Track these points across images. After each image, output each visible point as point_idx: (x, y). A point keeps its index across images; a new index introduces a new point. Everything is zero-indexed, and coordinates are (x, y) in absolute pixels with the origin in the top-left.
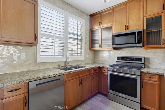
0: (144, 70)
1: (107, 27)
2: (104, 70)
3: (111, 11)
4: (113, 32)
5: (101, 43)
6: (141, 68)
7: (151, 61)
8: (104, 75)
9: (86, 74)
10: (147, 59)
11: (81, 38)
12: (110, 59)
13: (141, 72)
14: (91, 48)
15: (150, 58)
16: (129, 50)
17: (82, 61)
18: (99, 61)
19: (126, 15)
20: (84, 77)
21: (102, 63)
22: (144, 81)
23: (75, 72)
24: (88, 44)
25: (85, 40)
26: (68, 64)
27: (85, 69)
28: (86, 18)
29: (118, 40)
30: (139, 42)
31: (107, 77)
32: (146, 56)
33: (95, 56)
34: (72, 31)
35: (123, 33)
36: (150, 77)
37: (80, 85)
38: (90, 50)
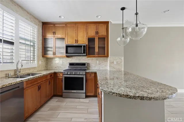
0: (87, 71)
1: (61, 37)
2: (60, 75)
3: (64, 25)
4: (66, 43)
5: (55, 51)
6: (85, 70)
7: (90, 65)
8: (59, 78)
9: (44, 80)
10: (88, 64)
11: (34, 44)
12: (63, 65)
13: (86, 73)
14: (44, 55)
15: (90, 64)
16: (77, 58)
17: (34, 68)
18: (52, 68)
19: (76, 32)
20: (42, 82)
21: (55, 69)
22: (87, 78)
23: (34, 78)
24: (41, 51)
25: (38, 47)
26: (20, 72)
27: (43, 75)
28: (39, 25)
29: (70, 50)
30: (84, 53)
31: (62, 80)
32: (88, 62)
33: (47, 63)
34: (23, 36)
35: (74, 45)
36: (90, 75)
37: (38, 91)
38: (43, 57)
